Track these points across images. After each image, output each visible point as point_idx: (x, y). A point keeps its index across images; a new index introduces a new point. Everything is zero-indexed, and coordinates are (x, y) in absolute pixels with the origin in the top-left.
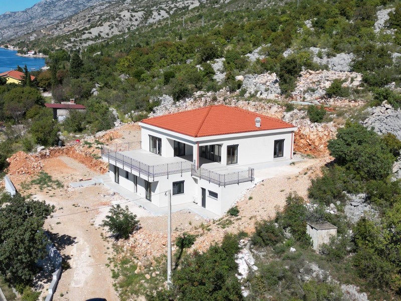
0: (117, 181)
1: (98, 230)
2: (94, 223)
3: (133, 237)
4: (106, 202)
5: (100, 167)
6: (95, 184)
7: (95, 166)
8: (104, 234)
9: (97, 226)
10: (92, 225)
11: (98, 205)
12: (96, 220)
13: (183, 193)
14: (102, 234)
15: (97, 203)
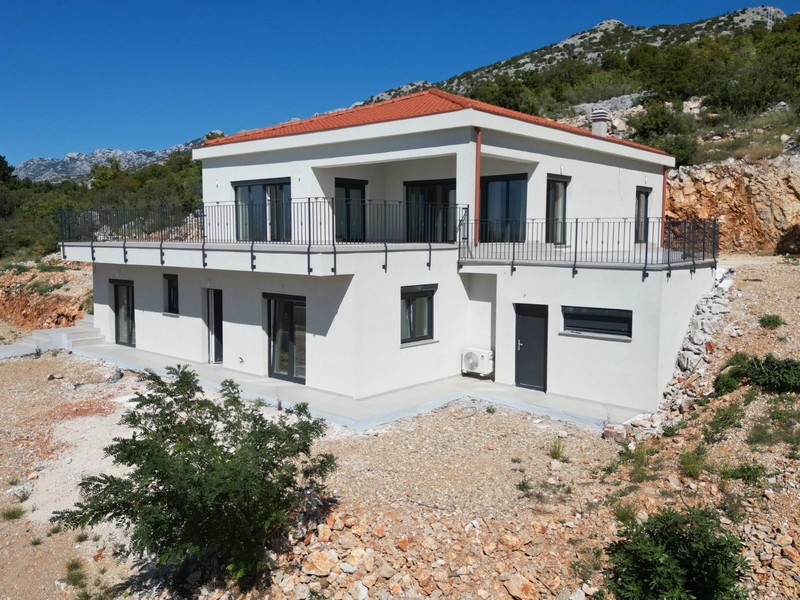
0: (124, 336)
1: (51, 543)
2: (26, 505)
3: (291, 569)
4: (90, 404)
5: (54, 314)
6: (38, 354)
7: (39, 315)
8: (91, 569)
9: (39, 516)
10: (13, 515)
11: (51, 417)
12: (41, 484)
13: (430, 336)
14: (75, 566)
15: (46, 409)
